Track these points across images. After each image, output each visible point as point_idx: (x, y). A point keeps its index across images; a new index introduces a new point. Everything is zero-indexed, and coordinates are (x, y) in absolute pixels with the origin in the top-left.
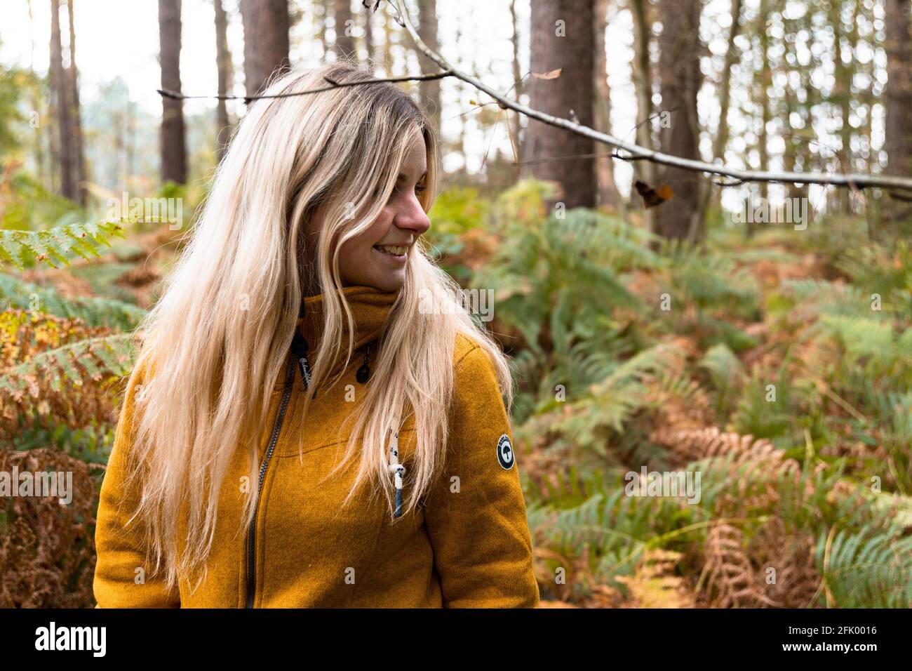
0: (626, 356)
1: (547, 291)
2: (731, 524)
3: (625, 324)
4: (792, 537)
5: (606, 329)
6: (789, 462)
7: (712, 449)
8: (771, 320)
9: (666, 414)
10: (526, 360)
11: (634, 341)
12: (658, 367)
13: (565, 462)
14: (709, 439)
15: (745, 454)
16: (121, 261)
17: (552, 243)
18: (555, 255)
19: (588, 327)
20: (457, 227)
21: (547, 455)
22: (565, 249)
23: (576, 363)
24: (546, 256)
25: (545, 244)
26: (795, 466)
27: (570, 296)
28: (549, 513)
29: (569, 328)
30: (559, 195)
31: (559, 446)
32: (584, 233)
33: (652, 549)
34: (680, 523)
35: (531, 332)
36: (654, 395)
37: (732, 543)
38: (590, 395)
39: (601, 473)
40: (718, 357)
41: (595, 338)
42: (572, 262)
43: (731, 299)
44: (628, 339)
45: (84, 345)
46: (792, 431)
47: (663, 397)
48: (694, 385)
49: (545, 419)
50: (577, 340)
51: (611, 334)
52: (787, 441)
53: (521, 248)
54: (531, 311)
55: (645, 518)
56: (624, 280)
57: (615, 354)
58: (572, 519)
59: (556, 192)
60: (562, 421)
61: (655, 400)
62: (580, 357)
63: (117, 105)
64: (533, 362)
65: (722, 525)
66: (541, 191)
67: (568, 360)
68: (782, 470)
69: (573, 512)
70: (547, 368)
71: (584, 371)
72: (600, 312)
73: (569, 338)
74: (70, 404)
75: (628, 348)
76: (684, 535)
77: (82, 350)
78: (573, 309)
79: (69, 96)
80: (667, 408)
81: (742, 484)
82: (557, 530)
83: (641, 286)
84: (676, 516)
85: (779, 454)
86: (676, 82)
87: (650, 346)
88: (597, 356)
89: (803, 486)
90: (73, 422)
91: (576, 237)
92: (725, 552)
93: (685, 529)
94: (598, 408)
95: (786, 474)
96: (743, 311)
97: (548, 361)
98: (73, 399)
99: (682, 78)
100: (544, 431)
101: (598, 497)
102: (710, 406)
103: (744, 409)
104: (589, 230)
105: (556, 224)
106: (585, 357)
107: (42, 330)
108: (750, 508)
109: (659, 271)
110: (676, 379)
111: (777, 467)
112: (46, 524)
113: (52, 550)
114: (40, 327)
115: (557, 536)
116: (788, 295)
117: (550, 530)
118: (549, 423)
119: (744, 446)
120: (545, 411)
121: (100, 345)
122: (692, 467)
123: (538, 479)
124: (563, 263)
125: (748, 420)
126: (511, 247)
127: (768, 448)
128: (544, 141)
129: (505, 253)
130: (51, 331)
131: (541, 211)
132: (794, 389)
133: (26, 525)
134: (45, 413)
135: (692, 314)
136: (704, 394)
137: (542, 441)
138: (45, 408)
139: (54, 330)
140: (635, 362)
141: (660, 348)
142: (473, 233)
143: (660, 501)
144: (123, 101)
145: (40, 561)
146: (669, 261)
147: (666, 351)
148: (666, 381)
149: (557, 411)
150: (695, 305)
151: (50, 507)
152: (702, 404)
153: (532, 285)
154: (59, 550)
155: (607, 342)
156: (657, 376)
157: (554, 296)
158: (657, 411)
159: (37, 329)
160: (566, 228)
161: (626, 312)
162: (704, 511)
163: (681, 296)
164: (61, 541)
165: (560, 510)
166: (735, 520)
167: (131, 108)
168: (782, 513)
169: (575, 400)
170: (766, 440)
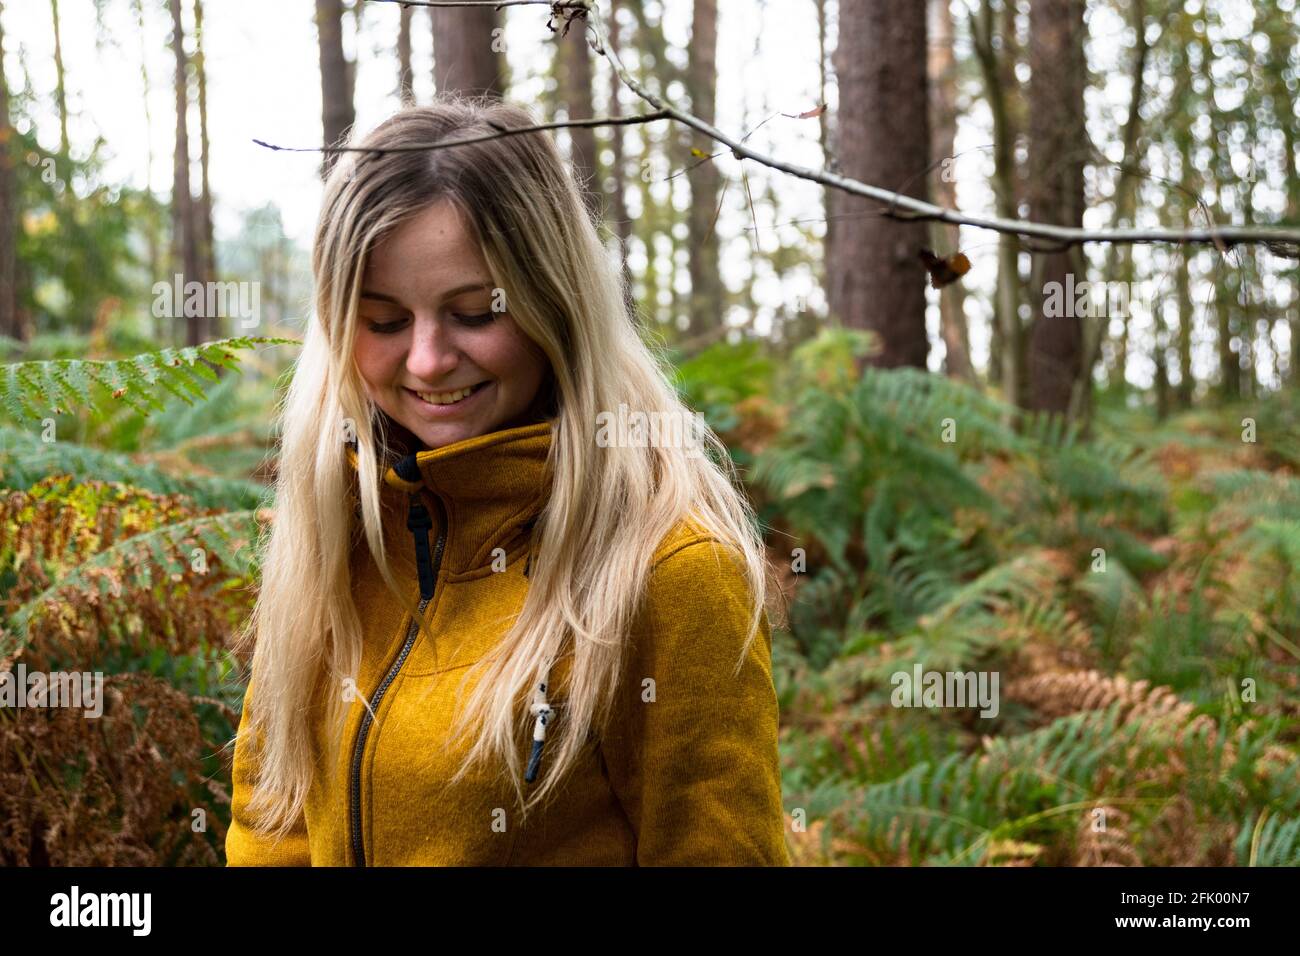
0: (971, 577)
1: (858, 484)
2: (1115, 806)
3: (971, 531)
4: (1204, 826)
5: (944, 538)
6: (1202, 718)
7: (1090, 699)
8: (1185, 531)
9: (1029, 658)
10: (829, 582)
11: (983, 554)
12: (1015, 588)
13: (881, 724)
14: (1085, 686)
15: (1138, 707)
16: (260, 444)
17: (866, 416)
18: (870, 433)
19: (918, 535)
20: (731, 394)
21: (860, 714)
22: (884, 424)
23: (898, 586)
24: (858, 434)
25: (855, 418)
26: (1210, 724)
27: (892, 491)
28: (851, 789)
29: (890, 536)
30: (878, 349)
31: (872, 702)
32: (911, 401)
33: (999, 839)
34: (1039, 805)
35: (836, 542)
36: (1010, 631)
37: (1117, 833)
38: (920, 631)
39: (935, 738)
40: (1102, 575)
41: (927, 550)
42: (893, 444)
43: (1125, 497)
44: (973, 553)
45: (186, 526)
46: (1210, 679)
47: (1024, 633)
48: (1069, 617)
49: (853, 664)
50: (901, 553)
51: (950, 546)
52: (1202, 695)
53: (821, 423)
54: (836, 512)
55: (991, 799)
56: (969, 470)
57: (957, 572)
58: (886, 797)
59: (872, 345)
60: (878, 666)
61: (1010, 639)
63: (265, 238)
64: (838, 584)
65: (1102, 807)
66: (852, 344)
67: (888, 582)
68: (1192, 727)
69: (886, 787)
70: (858, 593)
71: (911, 597)
72: (935, 514)
73: (889, 549)
74: (170, 615)
75: (974, 566)
76: (1047, 820)
77: (183, 533)
80: (1028, 649)
81: (1133, 753)
82: (862, 814)
83: (993, 480)
84: (1034, 795)
85: (1185, 708)
86: (1048, 194)
87: (1008, 560)
88: (930, 575)
89: (1219, 752)
90: (176, 646)
91: (900, 408)
92: (1106, 845)
93: (1048, 812)
94: (928, 646)
95: (1196, 735)
96: (1145, 518)
97: (860, 582)
98: (173, 611)
99: (1058, 188)
100: (853, 680)
101: (924, 767)
102: (1092, 646)
103: (1140, 650)
104: (919, 398)
105: (872, 390)
106: (913, 577)
107: (132, 511)
108: (1145, 784)
109: (1020, 458)
110: (1043, 609)
111: (1182, 725)
112: (133, 783)
113: (141, 820)
114: (128, 508)
115: (863, 823)
116: (1206, 489)
117: (853, 813)
118: (860, 670)
119: (1136, 696)
120: (853, 652)
121: (208, 526)
122: (1058, 724)
123: (843, 749)
124: (881, 445)
125: (1146, 665)
126: (809, 422)
127: (1170, 700)
128: (859, 277)
129: (799, 428)
130: (144, 512)
131: (850, 372)
132: (1217, 624)
133: (101, 778)
134: (136, 633)
135: (1069, 519)
136: (1083, 629)
137: (848, 694)
138: (135, 624)
139: (148, 512)
140: (982, 582)
141: (1019, 563)
142: (754, 402)
143: (1013, 773)
144: (275, 235)
145: (123, 834)
146: (1035, 443)
147: (1027, 567)
148: (1028, 611)
149: (871, 652)
150: (1074, 507)
151: (138, 758)
152: (1080, 645)
153: (837, 474)
154: (150, 819)
155: (945, 557)
156: (1015, 603)
157: (868, 491)
158: (1015, 653)
159: (124, 511)
160: (885, 395)
161: (972, 516)
162: (1076, 787)
163: (1053, 493)
164: (153, 806)
165: (867, 784)
166: (1122, 801)
167: (283, 243)
168: (1191, 791)
169: (897, 637)
170: (1168, 688)
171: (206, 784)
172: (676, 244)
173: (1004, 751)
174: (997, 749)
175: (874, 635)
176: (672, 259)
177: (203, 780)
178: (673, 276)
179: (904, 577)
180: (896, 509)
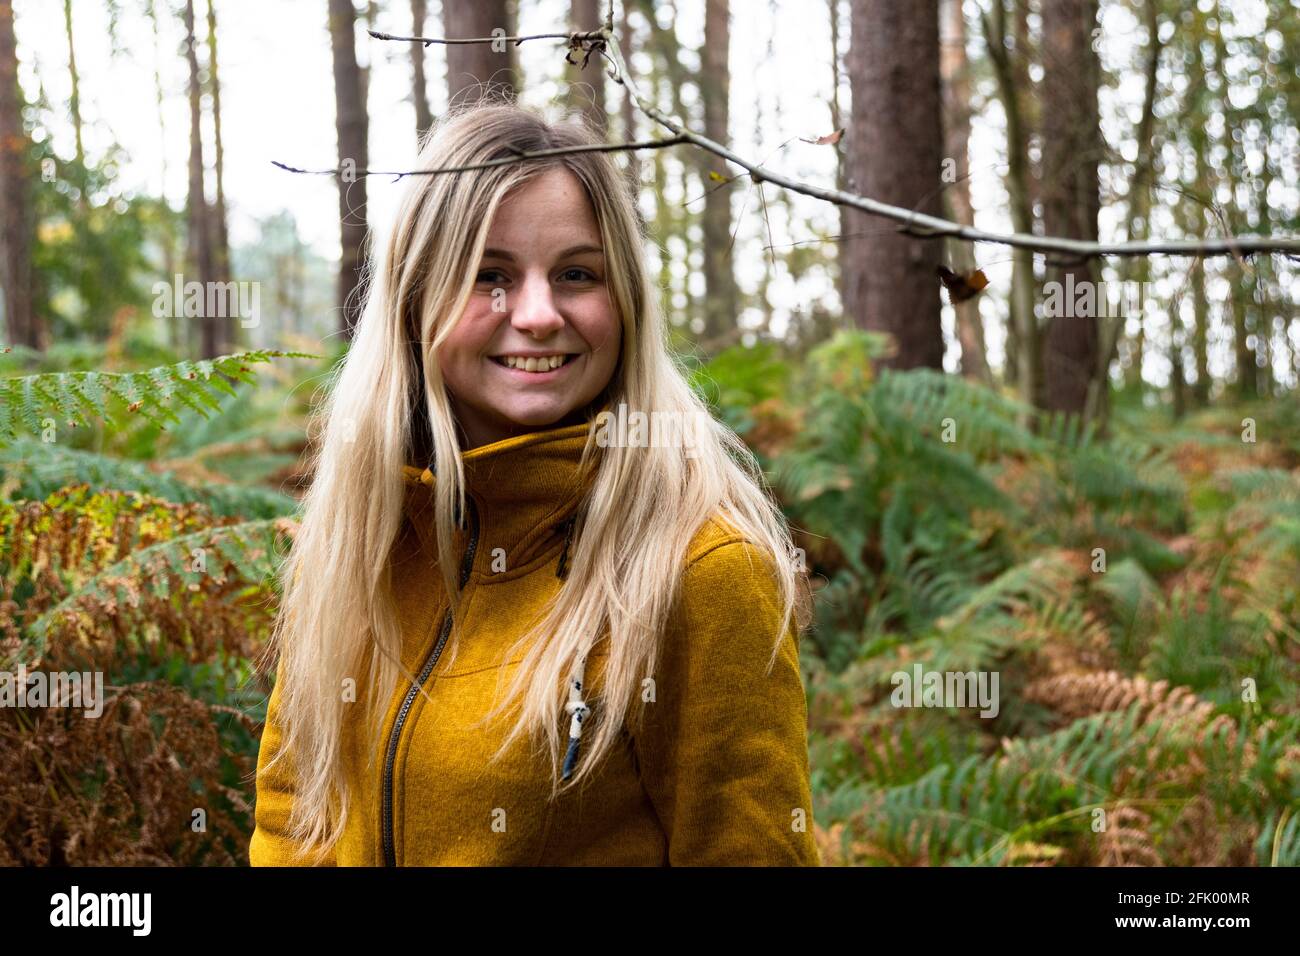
0: (988, 578)
1: (875, 486)
2: (1136, 807)
3: (989, 532)
4: (1226, 826)
5: (961, 539)
6: (1222, 718)
7: (1109, 700)
8: (1203, 529)
9: (1048, 660)
10: (846, 584)
11: (1001, 556)
12: (1033, 589)
13: (899, 727)
14: (1104, 687)
15: (1158, 708)
17: (882, 418)
18: (886, 435)
19: (935, 537)
20: (746, 397)
21: (874, 717)
22: (901, 426)
23: (916, 587)
24: (874, 436)
25: (871, 420)
26: (1231, 724)
27: (909, 493)
28: (871, 791)
29: (907, 537)
30: (893, 351)
32: (927, 402)
33: (1020, 841)
34: (1059, 807)
35: (853, 545)
36: (1029, 632)
37: (1137, 834)
38: (937, 633)
39: (954, 740)
40: (1124, 578)
41: (944, 552)
42: (909, 446)
43: (1144, 497)
44: (991, 553)
45: (203, 536)
46: (1228, 679)
47: (1042, 634)
48: (1088, 617)
49: (871, 666)
50: (918, 555)
51: (967, 547)
53: (836, 425)
54: (852, 514)
55: (1011, 801)
56: (986, 471)
57: (975, 574)
58: (905, 801)
59: (888, 346)
60: (896, 668)
61: (1029, 640)
62: (921, 579)
64: (855, 587)
65: (1122, 807)
66: (867, 346)
67: (906, 584)
68: (1212, 728)
69: (905, 789)
70: (876, 595)
71: (928, 598)
72: (952, 515)
73: (906, 551)
74: (187, 623)
75: (992, 566)
76: (1066, 821)
77: (200, 543)
78: (913, 511)
80: (1046, 650)
81: (1153, 754)
82: (882, 817)
83: (1009, 481)
84: (1055, 796)
85: (1205, 708)
86: (1062, 194)
87: (1026, 561)
88: (947, 576)
89: (1240, 752)
90: (193, 655)
91: (915, 410)
92: (1127, 846)
93: (1068, 814)
94: (947, 648)
95: (1216, 735)
96: (1164, 517)
97: (877, 584)
98: (190, 619)
99: (1072, 188)
100: (871, 682)
101: (943, 769)
102: (1110, 646)
103: (1160, 650)
104: (934, 399)
105: (888, 391)
106: (931, 578)
107: (149, 520)
108: (1166, 784)
109: (1036, 458)
110: (1061, 609)
111: (1202, 725)
112: (152, 791)
113: (160, 829)
114: (145, 517)
115: (883, 825)
116: (1223, 488)
117: (872, 816)
118: (878, 672)
119: (1155, 697)
120: (872, 655)
121: (225, 536)
122: (1078, 725)
123: (862, 752)
124: (897, 447)
125: (1165, 665)
126: (824, 425)
127: (1190, 700)
128: (873, 278)
129: (814, 431)
130: (160, 521)
131: (866, 374)
132: (1237, 623)
133: (120, 788)
134: (154, 642)
135: (1086, 519)
136: (1101, 630)
137: (867, 697)
138: (153, 633)
139: (165, 520)
140: (999, 584)
141: (1037, 563)
142: (769, 405)
143: (1033, 775)
144: (288, 241)
145: (142, 843)
146: (1052, 444)
147: (1045, 567)
148: (1046, 611)
149: (889, 653)
150: (1091, 507)
151: (157, 767)
152: (1098, 645)
153: (853, 477)
154: (169, 828)
155: (962, 558)
156: (1033, 604)
157: (883, 494)
158: (1033, 654)
159: (142, 519)
160: (901, 396)
161: (989, 517)
162: (1096, 788)
163: (1070, 493)
164: (172, 816)
165: (886, 787)
166: (1143, 802)
167: (298, 250)
168: (1212, 792)
169: (915, 639)
170: (1187, 688)
171: (224, 793)
172: (691, 247)
173: (1023, 752)
174: (1016, 751)
175: (891, 638)
176: (686, 261)
177: (221, 788)
178: (687, 279)
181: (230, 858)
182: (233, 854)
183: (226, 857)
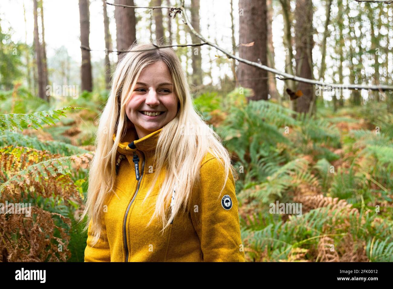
0: (282, 164)
1: (248, 136)
2: (329, 237)
3: (282, 150)
4: (356, 242)
5: (274, 152)
6: (354, 209)
7: (320, 204)
8: (345, 147)
9: (300, 189)
10: (239, 166)
11: (285, 157)
12: (296, 168)
13: (256, 210)
14: (319, 200)
15: (335, 206)
16: (65, 125)
17: (250, 115)
18: (251, 120)
19: (266, 152)
20: (209, 109)
21: (249, 207)
22: (255, 118)
23: (260, 167)
24: (247, 121)
25: (247, 116)
26: (357, 211)
27: (258, 138)
28: (250, 232)
29: (258, 152)
30: (252, 94)
31: (254, 203)
32: (263, 110)
33: (295, 248)
34: (306, 237)
35: (241, 154)
36: (295, 180)
37: (330, 245)
38: (267, 181)
40: (322, 164)
41: (269, 156)
42: (258, 124)
43: (327, 138)
44: (283, 157)
45: (49, 162)
46: (355, 196)
47: (299, 181)
48: (312, 176)
49: (248, 191)
50: (261, 157)
51: (276, 154)
52: (353, 200)
53: (236, 117)
54: (241, 145)
55: (292, 234)
56: (280, 131)
57: (278, 163)
58: (260, 235)
60: (255, 192)
61: (295, 183)
63: (62, 58)
65: (325, 237)
66: (246, 93)
67: (258, 166)
68: (352, 212)
69: (260, 231)
70: (248, 170)
71: (264, 170)
72: (271, 145)
73: (258, 156)
74: (43, 186)
75: (284, 160)
76: (309, 241)
77: (48, 164)
79: (42, 55)
80: (300, 186)
81: (334, 219)
82: (253, 240)
84: (305, 233)
85: (350, 206)
86: (302, 45)
87: (294, 159)
88: (270, 164)
89: (360, 220)
90: (45, 195)
91: (260, 112)
92: (326, 249)
93: (309, 239)
94: (271, 186)
95: (353, 214)
96: (334, 144)
97: (249, 166)
99: (305, 43)
100: (247, 197)
101: (271, 225)
102: (319, 185)
103: (334, 186)
104: (266, 110)
105: (252, 107)
106: (265, 164)
107: (31, 155)
108: (338, 229)
109: (296, 127)
110: (304, 174)
111: (349, 212)
112: (34, 239)
113: (36, 250)
114: (30, 154)
115: (253, 242)
116: (352, 137)
117: (250, 240)
118: (249, 194)
119: (334, 203)
120: (247, 188)
121: (56, 162)
122: (312, 212)
123: (245, 218)
124: (254, 124)
125: (336, 191)
126: (232, 117)
127: (345, 203)
128: (246, 71)
129: (229, 120)
130: (35, 156)
131: (245, 102)
132: (356, 177)
133: (25, 240)
134: (32, 191)
135: (311, 145)
136: (317, 180)
137: (246, 201)
138: (32, 189)
139: (36, 155)
140: (286, 166)
141: (297, 160)
142: (215, 112)
143: (298, 227)
145: (30, 255)
146: (300, 123)
147: (299, 161)
148: (300, 174)
149: (253, 188)
150: (312, 141)
151: (35, 231)
152: (316, 184)
153: (241, 133)
154: (39, 250)
155: (274, 158)
156: (296, 172)
157: (251, 138)
158: (296, 188)
159: (29, 155)
160: (256, 109)
161: (282, 145)
162: (317, 231)
163: (306, 138)
164: (40, 246)
165: (255, 231)
166: (331, 235)
167: (69, 58)
168: (351, 232)
169: (260, 183)
170: (344, 200)
171: (56, 239)
172: (188, 58)
173: (295, 220)
174: (293, 219)
175: (253, 183)
176: (187, 62)
177: (55, 238)
178: (187, 67)
179: (262, 164)
180: (259, 143)
181: (58, 259)
182: (59, 258)
183: (57, 259)
